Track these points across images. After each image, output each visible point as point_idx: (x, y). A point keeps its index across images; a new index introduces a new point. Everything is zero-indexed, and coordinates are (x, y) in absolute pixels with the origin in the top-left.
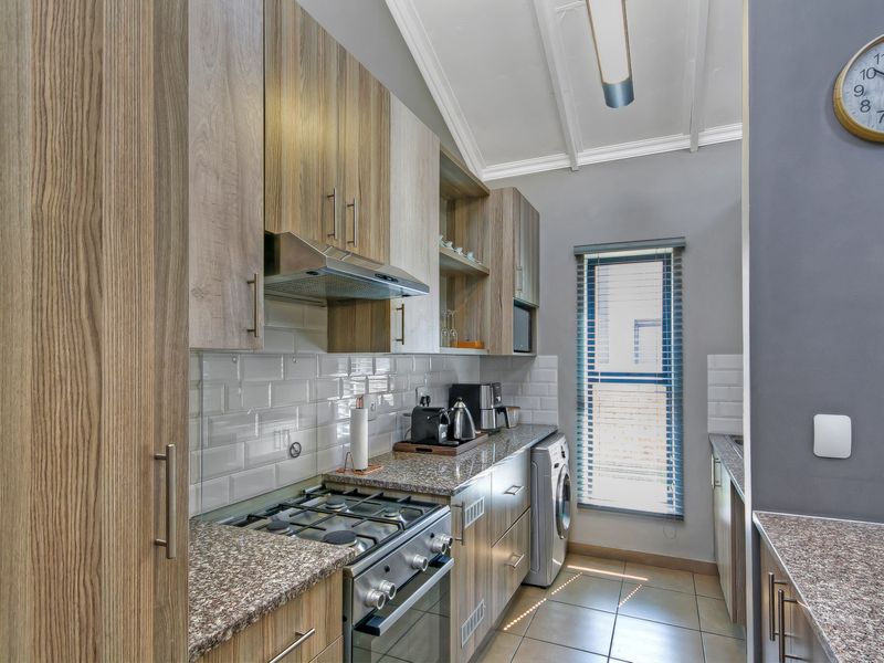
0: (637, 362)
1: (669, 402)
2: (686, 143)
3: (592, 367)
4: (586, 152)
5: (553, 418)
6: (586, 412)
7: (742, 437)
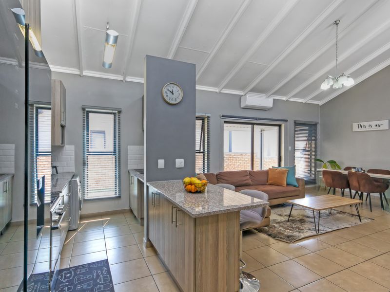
0: (105, 148)
1: (116, 161)
2: (121, 79)
3: (88, 150)
4: (86, 71)
5: (73, 169)
6: (86, 166)
7: (143, 169)
